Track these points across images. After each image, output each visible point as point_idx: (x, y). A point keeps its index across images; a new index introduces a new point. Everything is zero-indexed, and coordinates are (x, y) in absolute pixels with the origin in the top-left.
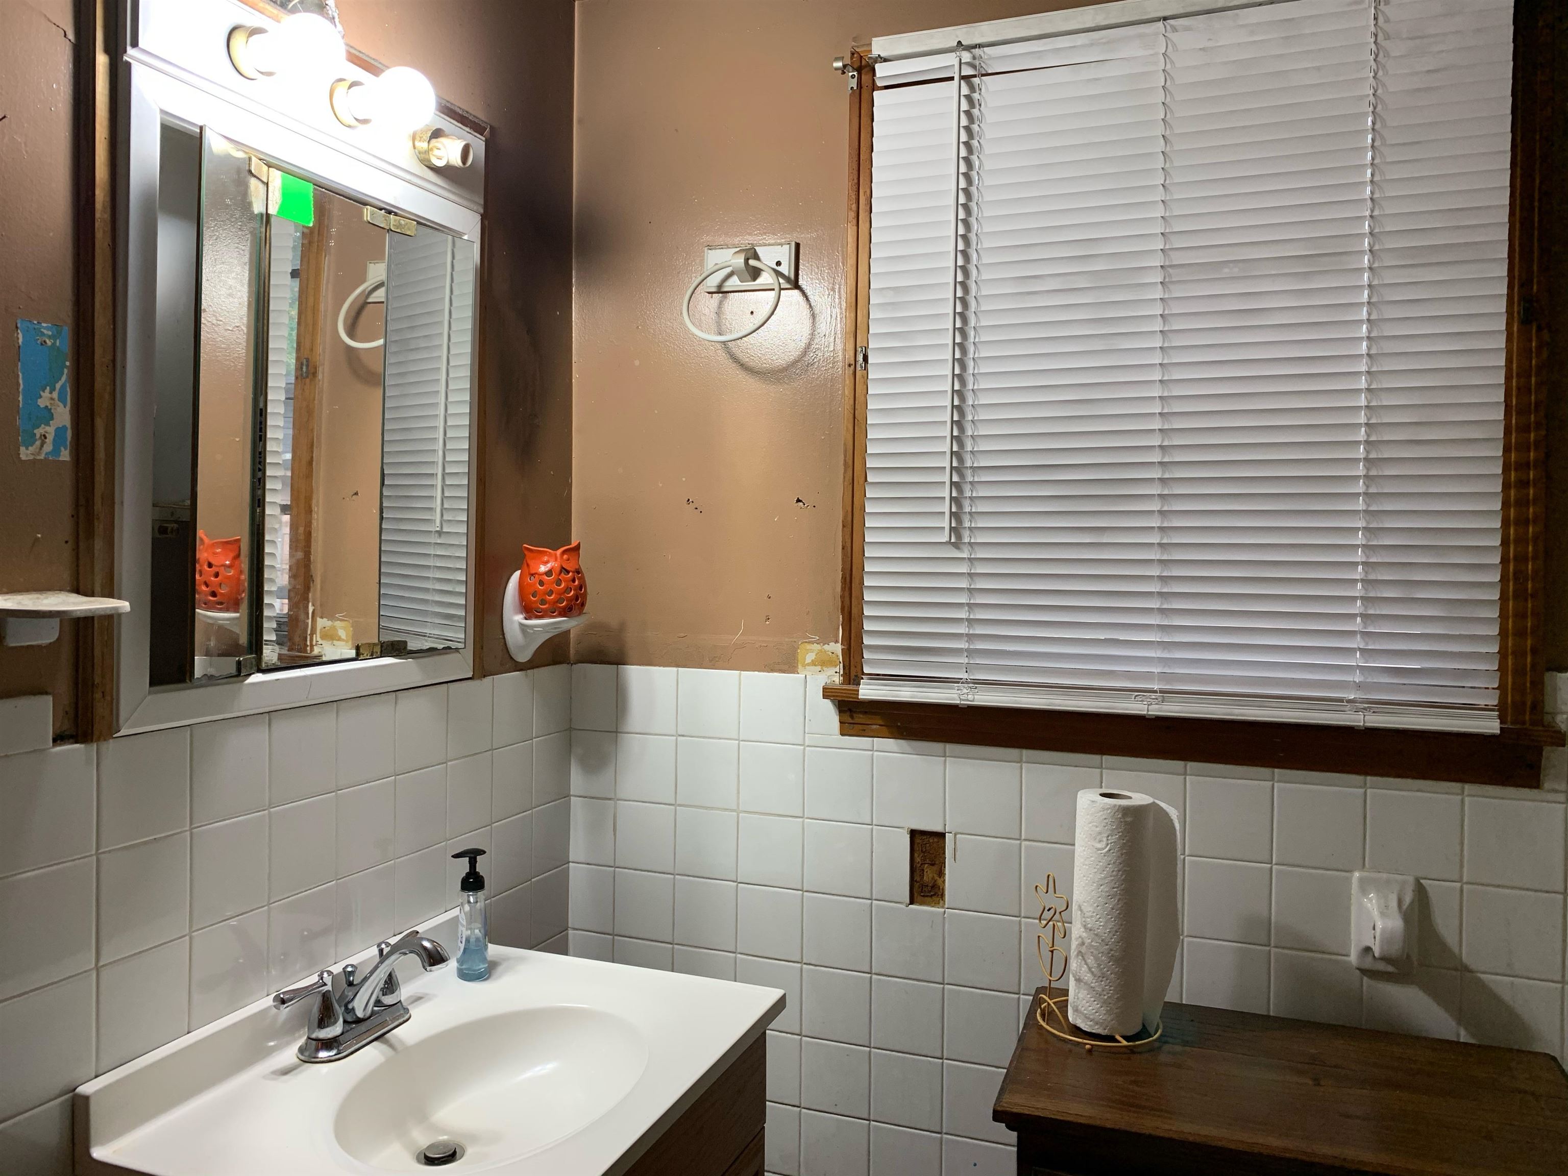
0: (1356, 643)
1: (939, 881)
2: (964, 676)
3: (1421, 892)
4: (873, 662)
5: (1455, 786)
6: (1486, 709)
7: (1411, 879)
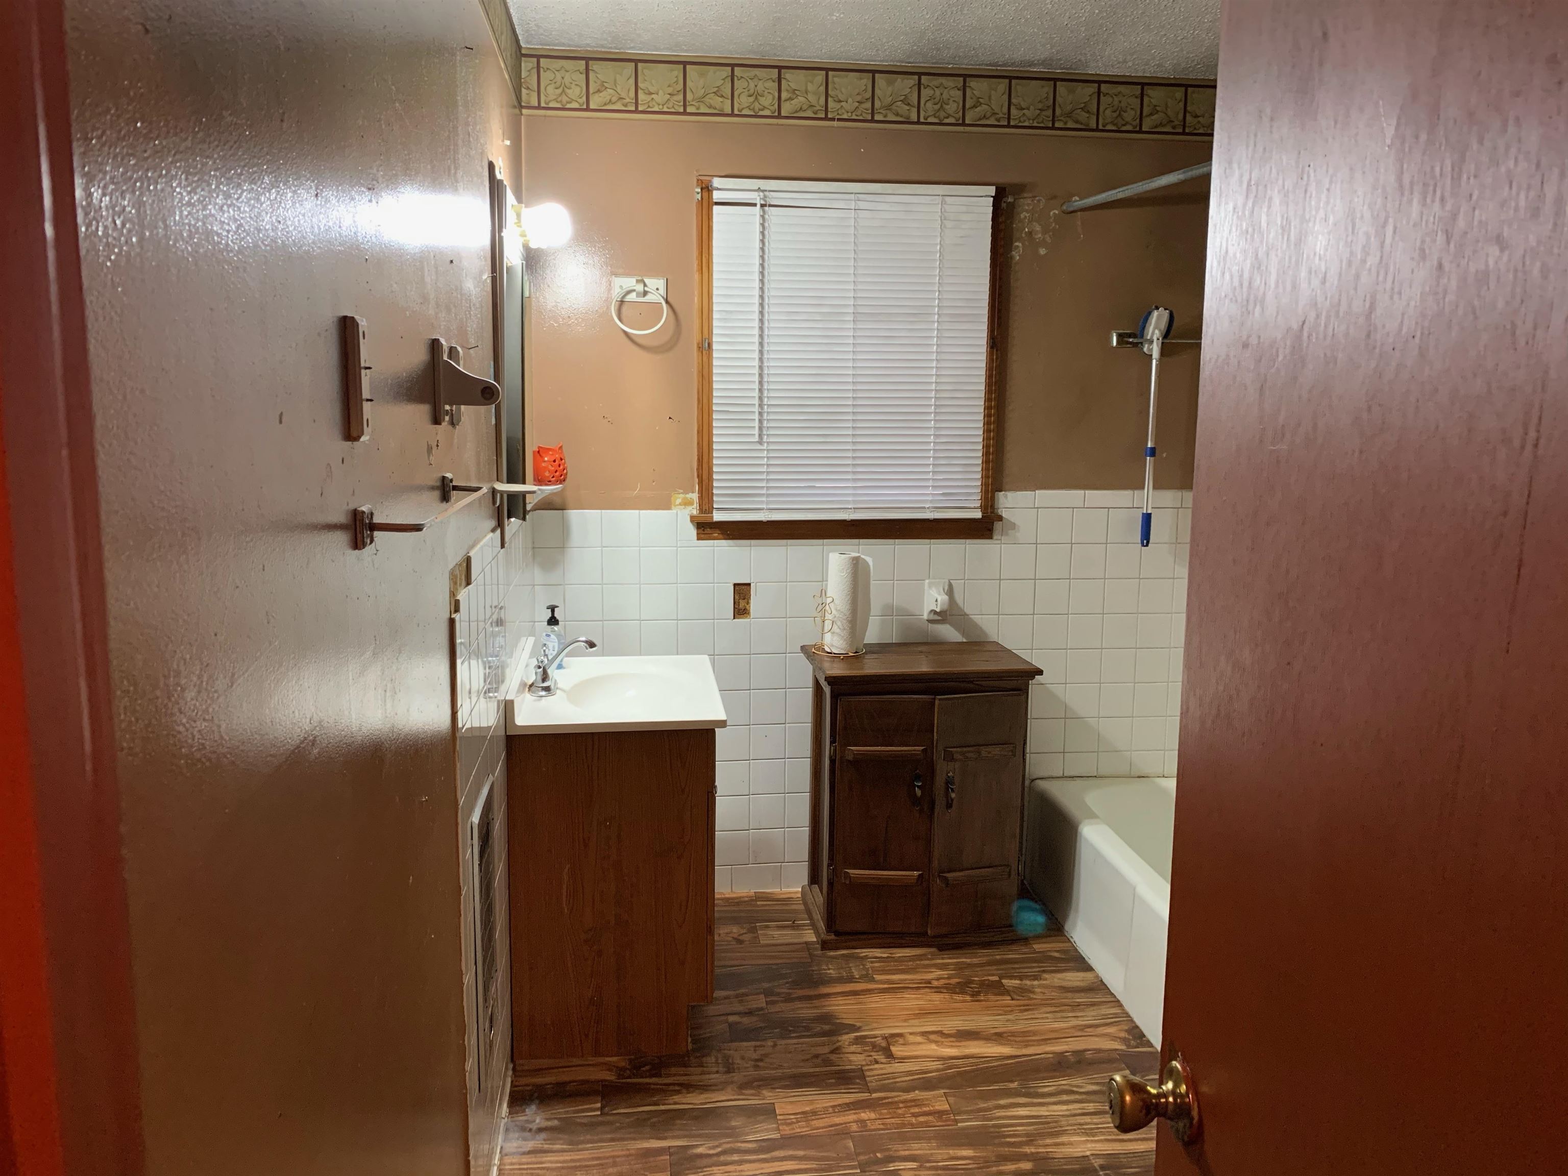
0: (930, 483)
1: (747, 607)
2: (765, 506)
3: (950, 585)
4: (718, 502)
5: (963, 541)
6: (975, 508)
7: (947, 581)
